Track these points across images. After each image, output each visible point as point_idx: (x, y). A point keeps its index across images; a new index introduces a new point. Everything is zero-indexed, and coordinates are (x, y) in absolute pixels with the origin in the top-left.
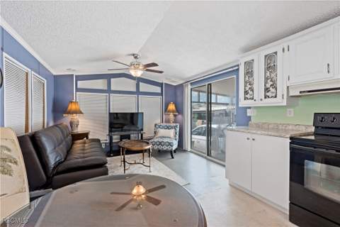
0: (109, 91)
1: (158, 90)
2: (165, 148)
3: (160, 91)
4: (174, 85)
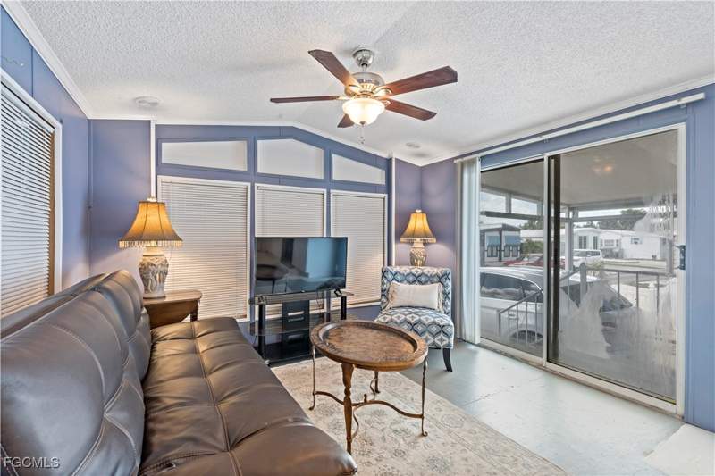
0: (251, 174)
3: (382, 181)
4: (418, 167)
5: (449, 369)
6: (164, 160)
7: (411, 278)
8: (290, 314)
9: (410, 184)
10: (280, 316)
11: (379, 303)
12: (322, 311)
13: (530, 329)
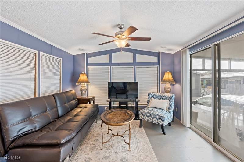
0: (111, 64)
1: (154, 59)
2: (155, 121)
3: (157, 61)
4: (172, 54)
5: (164, 134)
6: (89, 62)
7: (160, 97)
8: (121, 105)
9: (168, 61)
10: (118, 106)
11: (146, 105)
12: (132, 106)
13: (239, 128)
